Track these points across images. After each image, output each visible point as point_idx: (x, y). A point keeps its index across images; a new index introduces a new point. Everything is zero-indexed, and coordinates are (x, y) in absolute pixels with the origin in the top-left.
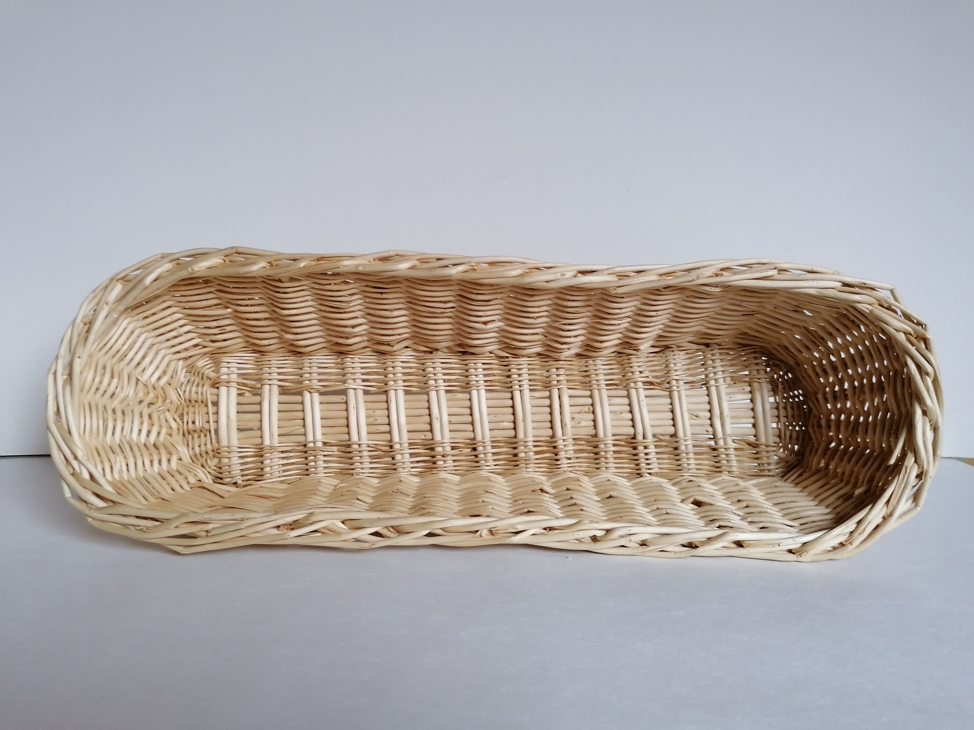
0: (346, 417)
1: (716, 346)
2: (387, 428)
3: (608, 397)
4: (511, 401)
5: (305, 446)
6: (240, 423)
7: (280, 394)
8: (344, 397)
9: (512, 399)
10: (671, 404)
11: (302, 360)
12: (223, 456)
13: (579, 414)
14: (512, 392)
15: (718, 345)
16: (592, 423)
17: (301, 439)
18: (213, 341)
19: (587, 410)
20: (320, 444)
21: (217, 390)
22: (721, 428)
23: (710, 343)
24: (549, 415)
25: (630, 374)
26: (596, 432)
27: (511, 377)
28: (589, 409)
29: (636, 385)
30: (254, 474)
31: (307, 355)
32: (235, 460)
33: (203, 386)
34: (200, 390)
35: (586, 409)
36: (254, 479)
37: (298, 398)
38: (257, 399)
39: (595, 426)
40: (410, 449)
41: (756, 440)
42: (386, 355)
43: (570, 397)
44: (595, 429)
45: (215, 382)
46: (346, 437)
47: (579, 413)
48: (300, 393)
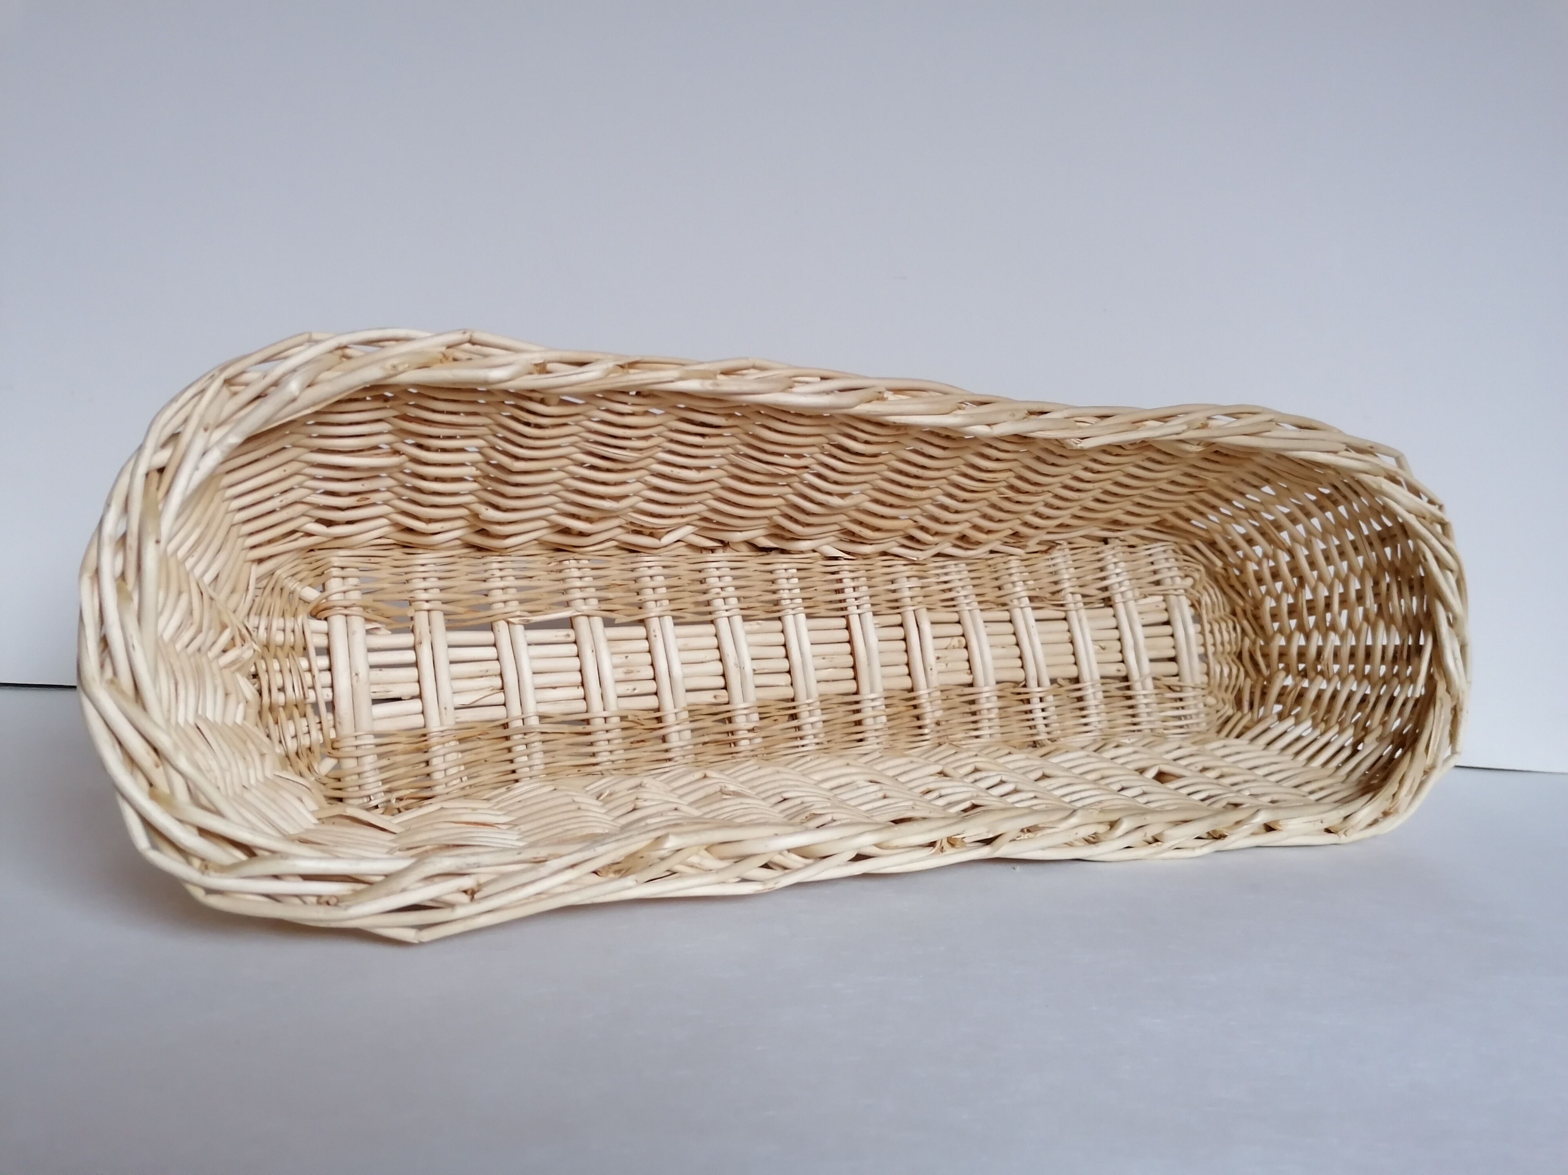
0: (579, 668)
1: (1117, 541)
2: (651, 686)
3: (985, 622)
4: (846, 633)
5: (505, 726)
6: (375, 688)
7: (448, 629)
8: (571, 632)
9: (848, 628)
10: (1069, 631)
11: (484, 564)
12: (346, 755)
13: (945, 651)
14: (846, 617)
15: (1121, 541)
16: (967, 665)
17: (499, 713)
18: (329, 523)
19: (957, 644)
20: (534, 721)
21: (325, 623)
22: (1136, 664)
23: (1110, 538)
24: (905, 654)
25: (1010, 586)
26: (973, 679)
27: (843, 592)
28: (959, 641)
29: (1020, 603)
30: (410, 786)
31: (498, 554)
32: (370, 762)
33: (295, 616)
34: (289, 625)
35: (955, 641)
36: (413, 796)
37: (488, 637)
38: (407, 639)
39: (970, 669)
40: (691, 721)
41: (1179, 681)
42: (639, 554)
43: (933, 623)
44: (971, 673)
45: (321, 608)
46: (581, 705)
47: (946, 649)
48: (491, 628)
